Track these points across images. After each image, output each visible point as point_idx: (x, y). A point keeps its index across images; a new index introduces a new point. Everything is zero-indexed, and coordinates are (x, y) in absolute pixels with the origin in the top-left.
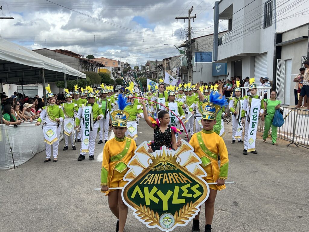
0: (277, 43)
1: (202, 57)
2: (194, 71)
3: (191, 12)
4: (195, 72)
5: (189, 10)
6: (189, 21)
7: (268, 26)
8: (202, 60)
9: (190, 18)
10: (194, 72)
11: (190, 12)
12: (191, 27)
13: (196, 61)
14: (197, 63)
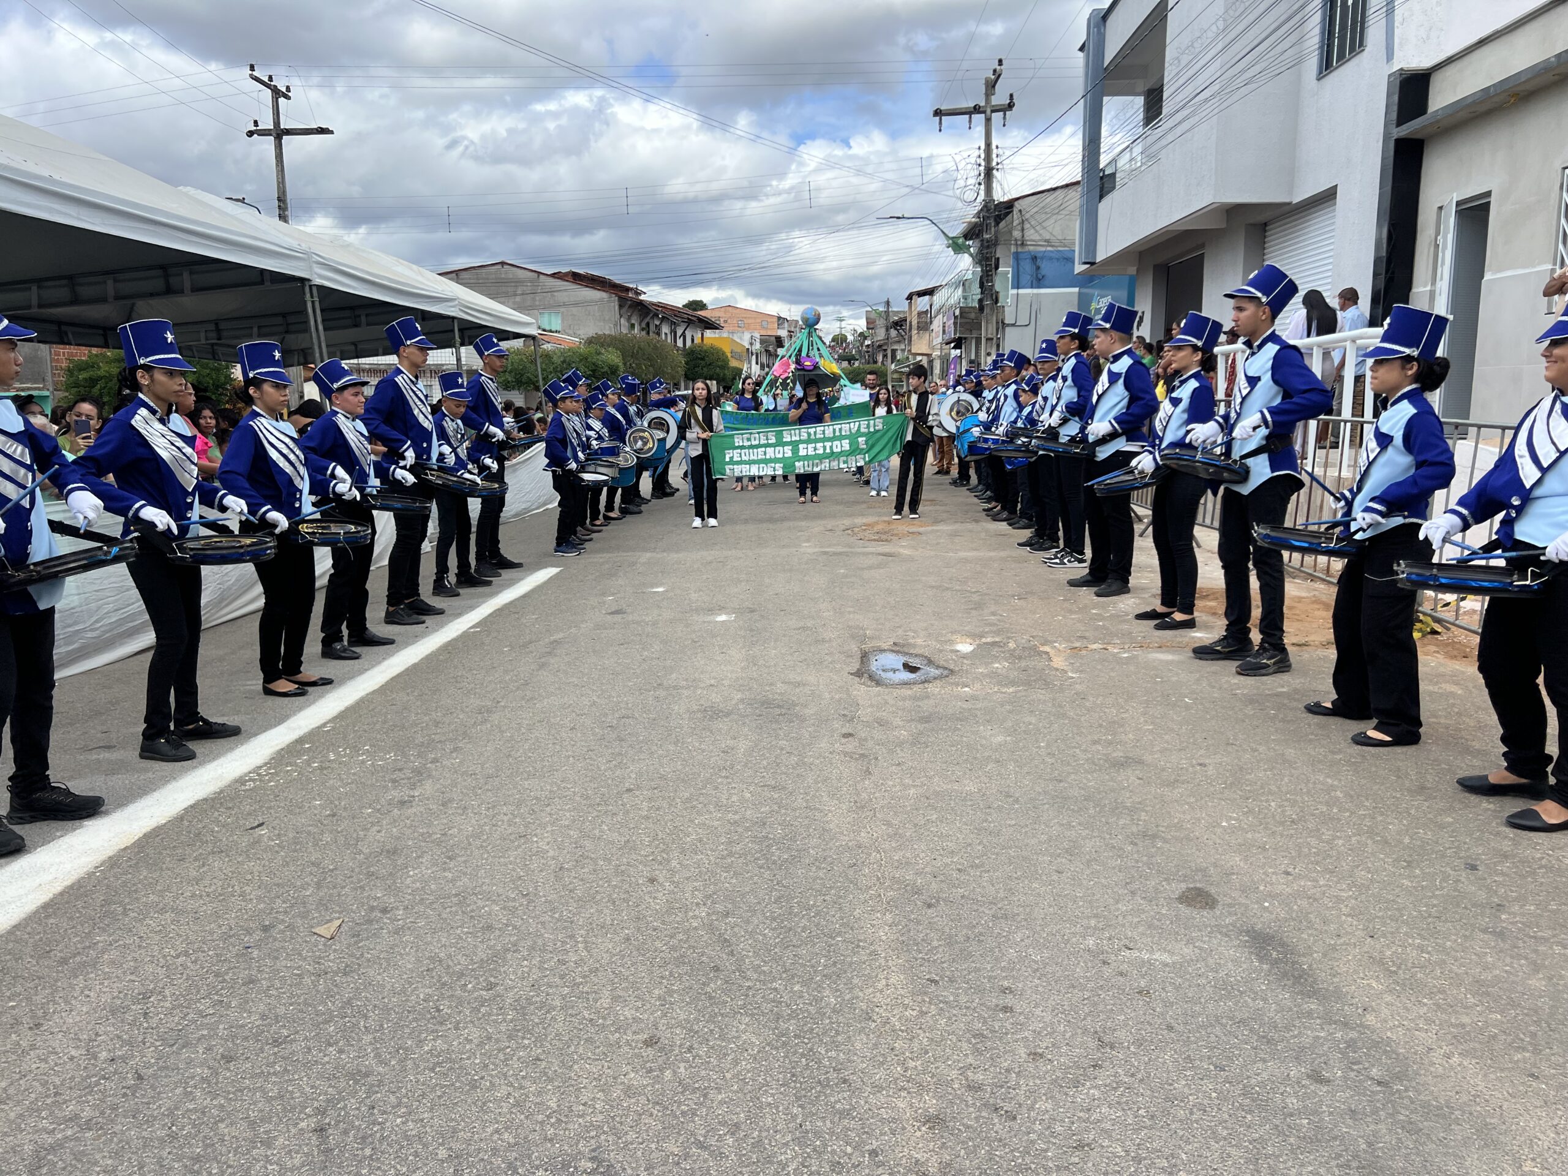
0: (1399, 123)
1: (1038, 268)
2: (1006, 322)
3: (994, 86)
4: (1013, 325)
5: (987, 81)
6: (988, 120)
7: (1341, 56)
8: (1039, 281)
9: (988, 111)
10: (1008, 325)
11: (991, 86)
12: (994, 147)
13: (1017, 285)
14: (1021, 291)
